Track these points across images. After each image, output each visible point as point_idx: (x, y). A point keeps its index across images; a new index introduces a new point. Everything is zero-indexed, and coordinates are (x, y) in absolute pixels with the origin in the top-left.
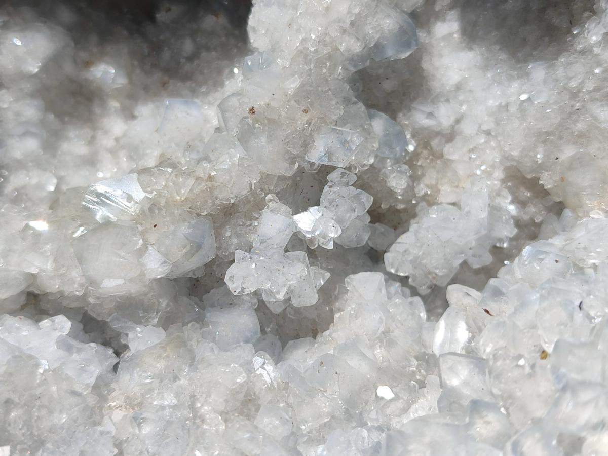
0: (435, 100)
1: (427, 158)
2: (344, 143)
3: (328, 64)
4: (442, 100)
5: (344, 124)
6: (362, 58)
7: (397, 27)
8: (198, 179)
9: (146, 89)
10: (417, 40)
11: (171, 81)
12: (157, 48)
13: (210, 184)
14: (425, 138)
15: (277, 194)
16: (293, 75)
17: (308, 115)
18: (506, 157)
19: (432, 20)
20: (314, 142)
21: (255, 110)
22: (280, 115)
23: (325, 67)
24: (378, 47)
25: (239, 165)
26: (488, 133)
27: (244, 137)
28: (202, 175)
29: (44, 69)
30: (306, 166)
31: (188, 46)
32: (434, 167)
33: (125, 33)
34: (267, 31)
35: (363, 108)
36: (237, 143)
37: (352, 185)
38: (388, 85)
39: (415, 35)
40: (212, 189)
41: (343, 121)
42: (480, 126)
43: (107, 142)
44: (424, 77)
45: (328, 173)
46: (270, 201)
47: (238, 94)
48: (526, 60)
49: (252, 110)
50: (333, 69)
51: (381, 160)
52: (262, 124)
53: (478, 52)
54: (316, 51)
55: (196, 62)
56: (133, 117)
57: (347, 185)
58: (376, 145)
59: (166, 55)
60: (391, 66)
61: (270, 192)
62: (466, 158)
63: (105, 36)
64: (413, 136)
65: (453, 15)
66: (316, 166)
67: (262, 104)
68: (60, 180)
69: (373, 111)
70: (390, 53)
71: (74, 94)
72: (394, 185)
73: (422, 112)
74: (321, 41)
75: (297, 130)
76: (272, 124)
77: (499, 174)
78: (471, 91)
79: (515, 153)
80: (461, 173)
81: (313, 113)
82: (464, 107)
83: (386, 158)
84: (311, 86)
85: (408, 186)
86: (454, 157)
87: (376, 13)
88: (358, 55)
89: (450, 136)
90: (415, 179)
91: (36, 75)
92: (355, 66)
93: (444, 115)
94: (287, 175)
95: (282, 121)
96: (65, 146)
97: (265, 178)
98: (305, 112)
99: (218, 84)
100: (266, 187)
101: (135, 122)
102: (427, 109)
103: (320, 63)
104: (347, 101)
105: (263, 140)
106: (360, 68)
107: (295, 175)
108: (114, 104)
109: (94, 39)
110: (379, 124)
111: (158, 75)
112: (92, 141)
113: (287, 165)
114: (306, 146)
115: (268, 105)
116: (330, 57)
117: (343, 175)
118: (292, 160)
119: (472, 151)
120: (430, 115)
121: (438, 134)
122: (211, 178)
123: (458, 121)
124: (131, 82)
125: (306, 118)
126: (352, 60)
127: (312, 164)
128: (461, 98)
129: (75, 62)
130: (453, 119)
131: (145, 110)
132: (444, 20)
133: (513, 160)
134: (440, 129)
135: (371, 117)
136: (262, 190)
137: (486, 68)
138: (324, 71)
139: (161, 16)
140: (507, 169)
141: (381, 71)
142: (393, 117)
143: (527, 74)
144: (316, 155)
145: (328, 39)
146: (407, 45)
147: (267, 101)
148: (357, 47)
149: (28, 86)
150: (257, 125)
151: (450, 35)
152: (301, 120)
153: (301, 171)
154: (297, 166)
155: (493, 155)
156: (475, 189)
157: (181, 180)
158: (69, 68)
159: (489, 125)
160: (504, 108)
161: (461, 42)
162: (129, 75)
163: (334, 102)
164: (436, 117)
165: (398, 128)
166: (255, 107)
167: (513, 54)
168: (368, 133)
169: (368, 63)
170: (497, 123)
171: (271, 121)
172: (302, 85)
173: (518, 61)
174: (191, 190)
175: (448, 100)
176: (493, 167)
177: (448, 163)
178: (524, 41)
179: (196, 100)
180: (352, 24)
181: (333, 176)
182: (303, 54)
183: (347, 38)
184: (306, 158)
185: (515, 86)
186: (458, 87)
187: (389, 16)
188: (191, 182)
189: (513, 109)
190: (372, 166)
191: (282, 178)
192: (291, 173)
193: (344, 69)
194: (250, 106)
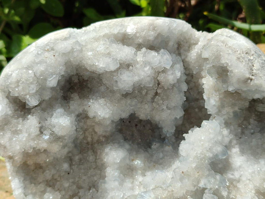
0: (233, 170)
1: (232, 187)
2: (209, 181)
3: (203, 160)
4: (235, 170)
5: (209, 176)
6: (212, 158)
7: (222, 150)
8: (168, 191)
9: (149, 167)
10: (227, 153)
11: (156, 165)
12: (152, 156)
13: (172, 193)
14: (231, 181)
15: (190, 196)
16: (194, 163)
17: (199, 174)
18: (255, 186)
19: (231, 147)
20: (200, 181)
21: (184, 172)
22: (191, 174)
23: (203, 161)
24: (217, 155)
25: (180, 187)
26: (249, 180)
27: (181, 179)
28: (170, 190)
29: (121, 161)
30: (198, 188)
31: (161, 155)
32: (234, 190)
33: (143, 151)
34: (186, 151)
35: (214, 172)
36: (179, 181)
37: (212, 194)
38: (220, 166)
39: (227, 152)
40: (173, 194)
41: (208, 175)
42: (247, 178)
43: (137, 183)
44: (230, 164)
45: (204, 190)
46: (189, 198)
47: (178, 168)
48: (259, 159)
49: (183, 172)
50: (205, 161)
51: (220, 187)
52: (186, 176)
53: (245, 157)
54: (200, 156)
55: (163, 159)
56: (145, 176)
57: (210, 193)
58: (218, 183)
59: (155, 157)
60: (221, 160)
61: (188, 195)
62: (244, 187)
63: (137, 152)
64: (228, 181)
65: (237, 146)
66: (201, 188)
67: (186, 170)
68: (124, 194)
69: (216, 173)
70: (220, 157)
71: (128, 169)
72: (224, 194)
73: (230, 173)
74: (201, 153)
75: (195, 178)
76: (189, 176)
77: (253, 192)
78: (244, 168)
79: (258, 185)
80: (242, 191)
81: (200, 173)
82: (242, 172)
83: (221, 186)
84: (199, 165)
85: (228, 194)
86: (240, 187)
87: (216, 146)
88: (211, 157)
89: (239, 181)
90: (229, 193)
91: (118, 163)
92: (211, 160)
93: (237, 175)
94: (193, 190)
95: (191, 175)
96: (125, 184)
97: (187, 192)
98: (198, 173)
99: (170, 166)
100: (187, 194)
101: (145, 177)
102: (232, 173)
103: (201, 159)
104: (209, 170)
105: (187, 180)
106: (212, 161)
107: (196, 191)
108: (140, 172)
109: (134, 153)
110: (218, 177)
111: (152, 163)
112: (133, 183)
113: (193, 188)
114: (198, 182)
115: (187, 171)
116: (204, 158)
117: (209, 190)
118: (195, 186)
119: (245, 185)
120: (233, 174)
121: (235, 180)
122: (172, 191)
123: (240, 176)
124: (144, 165)
125: (198, 174)
126: (210, 159)
127: (200, 187)
128: (241, 170)
129: (129, 159)
130: (239, 176)
131: (149, 174)
132: (234, 148)
133: (257, 187)
134: (235, 178)
135: (216, 175)
136: (186, 194)
137: (248, 161)
138: (202, 161)
139: (153, 147)
140: (256, 190)
141: (218, 162)
142: (222, 174)
143: (259, 162)
144: (202, 185)
145: (203, 153)
146: (225, 155)
147: (187, 170)
148: (211, 155)
149: (116, 166)
150: (185, 176)
151: (237, 152)
152: (197, 175)
153: (197, 190)
154: (196, 188)
155: (251, 186)
156: (247, 195)
157: (164, 191)
158: (128, 161)
159: (250, 177)
160: (254, 172)
161: (240, 154)
162: (144, 163)
163: (206, 170)
164: (234, 175)
165: (224, 178)
166: (184, 171)
167: (255, 157)
168: (215, 179)
169: (214, 160)
170: (252, 177)
171: (188, 175)
172: (196, 165)
173: (257, 159)
174: (167, 194)
175: (237, 170)
176: (252, 189)
177: (238, 189)
178: (258, 153)
179: (164, 170)
180: (209, 149)
181: (206, 191)
182: (197, 157)
183: (208, 153)
184: (198, 186)
185: (256, 166)
186: (240, 167)
187: (219, 147)
188: (167, 192)
189: (256, 173)
190: (217, 188)
191: (192, 191)
192: (194, 190)
193: (208, 161)
194: (182, 171)
